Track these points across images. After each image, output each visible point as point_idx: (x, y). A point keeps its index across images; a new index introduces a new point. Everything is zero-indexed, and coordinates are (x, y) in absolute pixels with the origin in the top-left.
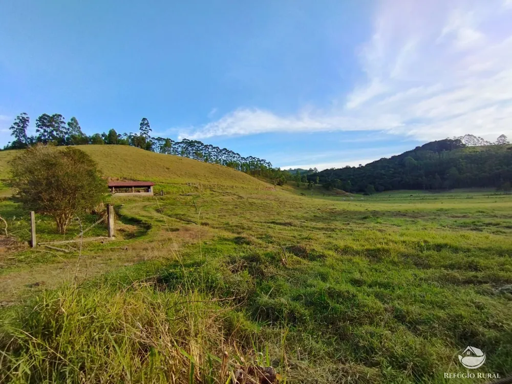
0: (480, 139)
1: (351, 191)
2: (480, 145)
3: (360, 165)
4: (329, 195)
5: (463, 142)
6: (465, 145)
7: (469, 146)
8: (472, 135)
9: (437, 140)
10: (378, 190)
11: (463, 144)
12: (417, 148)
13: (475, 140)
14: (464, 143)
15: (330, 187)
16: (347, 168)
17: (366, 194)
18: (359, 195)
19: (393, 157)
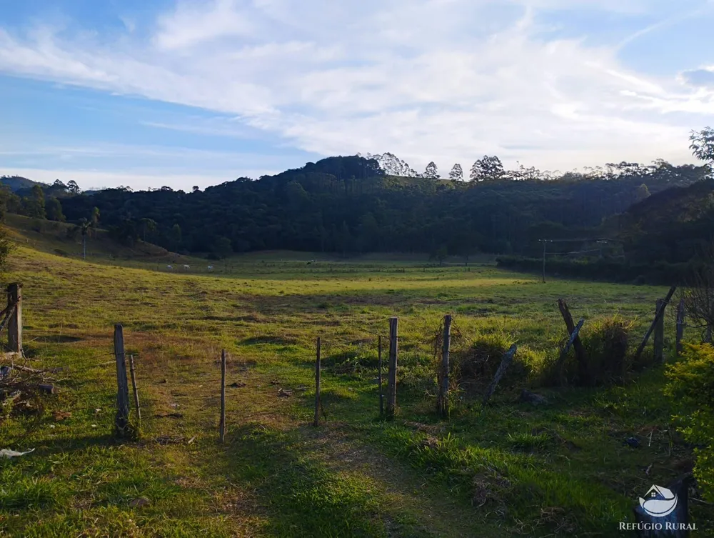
0: (404, 164)
1: (180, 249)
2: (404, 175)
3: (195, 187)
4: (129, 258)
5: (382, 165)
6: (383, 171)
7: (390, 174)
8: (393, 155)
9: (343, 156)
10: (237, 249)
11: (380, 170)
12: (309, 165)
13: (398, 165)
14: (382, 168)
15: (129, 237)
16: (165, 193)
17: (212, 258)
18: (198, 259)
19: (265, 179)
